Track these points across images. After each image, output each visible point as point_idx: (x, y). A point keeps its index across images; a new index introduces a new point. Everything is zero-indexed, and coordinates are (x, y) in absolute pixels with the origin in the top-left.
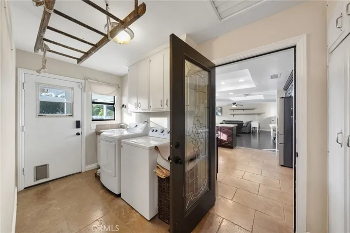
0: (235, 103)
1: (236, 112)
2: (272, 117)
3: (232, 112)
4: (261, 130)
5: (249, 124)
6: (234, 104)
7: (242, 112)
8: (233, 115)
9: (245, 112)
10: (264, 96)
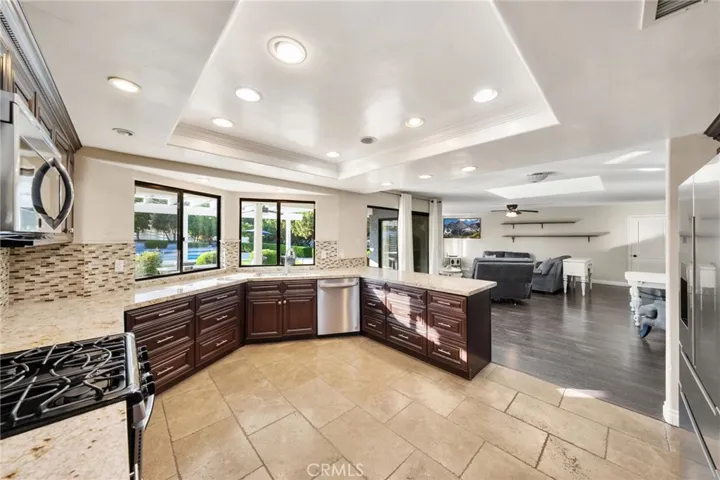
0: (515, 206)
1: (519, 230)
2: (632, 246)
3: (511, 231)
4: (593, 281)
5: (555, 267)
6: (512, 207)
7: (537, 230)
8: (513, 238)
9: (548, 230)
10: (606, 178)
